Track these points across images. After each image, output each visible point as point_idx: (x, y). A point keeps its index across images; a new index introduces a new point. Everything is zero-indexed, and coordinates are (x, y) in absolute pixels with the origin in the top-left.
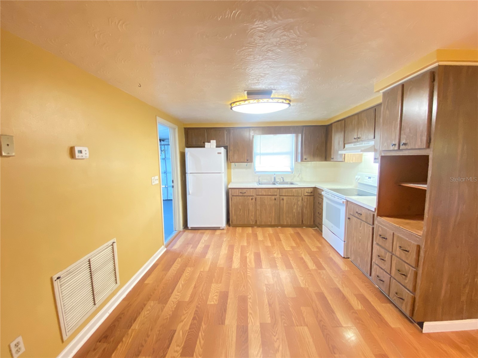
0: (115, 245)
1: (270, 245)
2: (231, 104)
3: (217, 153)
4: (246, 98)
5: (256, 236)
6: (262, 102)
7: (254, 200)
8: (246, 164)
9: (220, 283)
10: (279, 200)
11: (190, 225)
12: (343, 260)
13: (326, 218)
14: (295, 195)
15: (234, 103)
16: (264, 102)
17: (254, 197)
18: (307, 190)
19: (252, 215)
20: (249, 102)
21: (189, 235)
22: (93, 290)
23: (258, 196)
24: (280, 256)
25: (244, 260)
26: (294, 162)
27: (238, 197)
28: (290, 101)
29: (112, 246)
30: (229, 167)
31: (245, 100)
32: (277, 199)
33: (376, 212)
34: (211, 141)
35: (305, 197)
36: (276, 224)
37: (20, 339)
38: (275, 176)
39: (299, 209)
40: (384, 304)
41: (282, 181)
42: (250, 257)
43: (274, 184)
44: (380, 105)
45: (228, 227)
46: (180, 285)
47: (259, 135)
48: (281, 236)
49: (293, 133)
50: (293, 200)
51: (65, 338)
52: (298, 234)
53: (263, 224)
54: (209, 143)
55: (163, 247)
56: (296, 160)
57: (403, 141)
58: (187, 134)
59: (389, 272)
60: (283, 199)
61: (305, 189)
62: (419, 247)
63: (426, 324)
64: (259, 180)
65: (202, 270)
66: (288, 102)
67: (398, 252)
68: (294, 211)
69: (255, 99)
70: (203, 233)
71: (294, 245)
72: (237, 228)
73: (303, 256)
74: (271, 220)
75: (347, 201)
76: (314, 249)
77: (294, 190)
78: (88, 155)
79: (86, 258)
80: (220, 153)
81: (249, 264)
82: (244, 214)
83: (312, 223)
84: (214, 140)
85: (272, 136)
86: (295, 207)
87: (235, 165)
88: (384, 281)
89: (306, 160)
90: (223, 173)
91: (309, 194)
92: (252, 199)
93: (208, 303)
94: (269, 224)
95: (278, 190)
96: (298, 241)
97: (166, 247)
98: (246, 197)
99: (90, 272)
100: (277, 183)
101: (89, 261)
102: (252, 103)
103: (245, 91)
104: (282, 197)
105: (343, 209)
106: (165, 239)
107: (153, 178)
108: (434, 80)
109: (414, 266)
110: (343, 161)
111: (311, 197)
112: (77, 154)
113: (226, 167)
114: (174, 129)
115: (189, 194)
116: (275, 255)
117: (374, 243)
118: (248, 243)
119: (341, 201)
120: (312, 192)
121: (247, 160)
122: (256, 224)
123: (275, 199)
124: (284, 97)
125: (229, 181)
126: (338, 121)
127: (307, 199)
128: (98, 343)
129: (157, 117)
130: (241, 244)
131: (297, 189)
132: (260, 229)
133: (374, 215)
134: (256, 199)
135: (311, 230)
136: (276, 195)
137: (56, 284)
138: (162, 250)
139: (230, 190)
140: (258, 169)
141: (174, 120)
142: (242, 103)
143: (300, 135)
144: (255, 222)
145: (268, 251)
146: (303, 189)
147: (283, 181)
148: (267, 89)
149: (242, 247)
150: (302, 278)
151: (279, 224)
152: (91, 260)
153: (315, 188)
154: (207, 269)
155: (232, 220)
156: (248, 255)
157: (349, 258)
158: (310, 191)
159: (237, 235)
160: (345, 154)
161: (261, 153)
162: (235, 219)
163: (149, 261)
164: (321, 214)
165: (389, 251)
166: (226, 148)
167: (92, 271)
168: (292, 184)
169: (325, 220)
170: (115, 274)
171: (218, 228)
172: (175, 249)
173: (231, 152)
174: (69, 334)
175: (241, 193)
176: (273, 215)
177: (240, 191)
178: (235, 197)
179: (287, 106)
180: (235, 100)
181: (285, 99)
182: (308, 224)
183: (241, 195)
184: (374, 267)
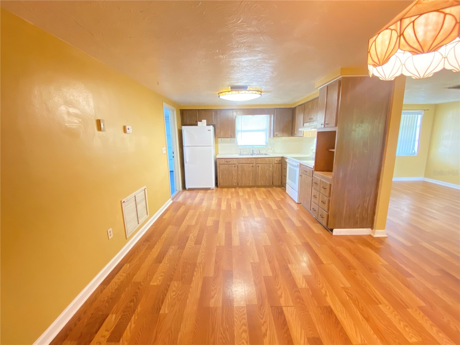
0: (146, 190)
1: (247, 197)
2: (219, 94)
3: (207, 130)
4: (230, 90)
5: (238, 193)
6: (241, 93)
7: (236, 167)
8: (230, 139)
9: (214, 216)
10: (255, 167)
11: (187, 187)
12: (297, 205)
13: (289, 179)
14: (267, 163)
15: (221, 93)
16: (243, 93)
17: (236, 165)
18: (277, 159)
19: (235, 179)
20: (232, 93)
21: (187, 193)
22: (137, 215)
23: (239, 164)
24: (254, 203)
25: (229, 206)
26: (269, 137)
27: (224, 165)
28: (261, 92)
29: (144, 191)
30: (216, 142)
31: (229, 92)
32: (254, 166)
33: (314, 168)
34: (203, 120)
35: (275, 164)
36: (253, 185)
37: (111, 229)
38: (253, 149)
39: (270, 173)
40: (315, 224)
41: (258, 152)
42: (234, 204)
43: (252, 155)
44: (318, 97)
45: (216, 188)
46: (187, 218)
47: (240, 115)
48: (256, 193)
49: (267, 114)
50: (266, 166)
51: (128, 237)
52: (269, 191)
53: (243, 185)
54: (201, 122)
55: (170, 199)
56: (270, 136)
57: (326, 122)
58: (182, 114)
59: (318, 204)
60: (258, 166)
61: (275, 158)
62: (330, 185)
63: (335, 230)
64: (240, 152)
65: (201, 211)
66: (260, 93)
67: (322, 190)
68: (267, 175)
69: (236, 91)
70: (198, 192)
71: (265, 197)
72: (224, 189)
73: (270, 203)
74: (249, 182)
75: (301, 164)
76: (278, 199)
77: (267, 159)
78: (131, 131)
79: (133, 194)
80: (210, 130)
81: (232, 207)
82: (229, 178)
83: (280, 184)
84: (204, 119)
85: (250, 116)
86: (268, 172)
87: (221, 140)
88: (316, 211)
89: (277, 136)
90: (212, 146)
91: (278, 162)
92: (235, 166)
93: (207, 225)
94: (248, 185)
95: (255, 159)
96: (268, 195)
97: (173, 200)
98: (230, 165)
99: (136, 203)
100: (255, 154)
101: (135, 197)
102: (234, 94)
103: (229, 86)
104: (257, 165)
105: (298, 170)
106: (172, 194)
107: (163, 148)
108: (340, 85)
109: (328, 196)
110: (303, 136)
111: (279, 164)
112: (127, 130)
113: (214, 142)
114: (173, 111)
115: (186, 163)
116: (251, 203)
117: (313, 188)
118: (232, 197)
119: (296, 164)
120: (280, 161)
121: (231, 136)
122: (238, 186)
123: (252, 166)
124: (257, 90)
125: (217, 153)
126: (300, 105)
127: (277, 166)
128: (144, 243)
129: (163, 102)
130: (227, 198)
131: (269, 158)
132: (241, 189)
133: (313, 171)
134: (238, 166)
135: (279, 189)
136: (254, 163)
137: (123, 204)
138: (170, 202)
139: (218, 160)
140: (239, 144)
141: (173, 104)
142: (227, 93)
143: (273, 116)
144: (237, 183)
145: (246, 200)
146: (273, 158)
147: (260, 153)
148: (244, 85)
149: (228, 199)
150: (267, 213)
151: (255, 186)
152: (136, 196)
153: (283, 158)
154: (204, 210)
155: (220, 183)
156: (231, 203)
157: (301, 203)
158: (279, 160)
159: (224, 193)
160: (304, 131)
161: (242, 130)
162: (222, 182)
163: (163, 207)
164: (285, 176)
165: (318, 191)
166: (214, 126)
167: (137, 203)
168: (266, 154)
169: (288, 181)
170: (147, 209)
171: (209, 189)
172: (179, 201)
173: (218, 130)
174: (129, 235)
175: (226, 162)
176: (251, 178)
177: (226, 160)
178: (222, 165)
179: (260, 96)
180: (222, 91)
181: (258, 91)
182: (277, 184)
183: (227, 163)
184: (312, 203)
